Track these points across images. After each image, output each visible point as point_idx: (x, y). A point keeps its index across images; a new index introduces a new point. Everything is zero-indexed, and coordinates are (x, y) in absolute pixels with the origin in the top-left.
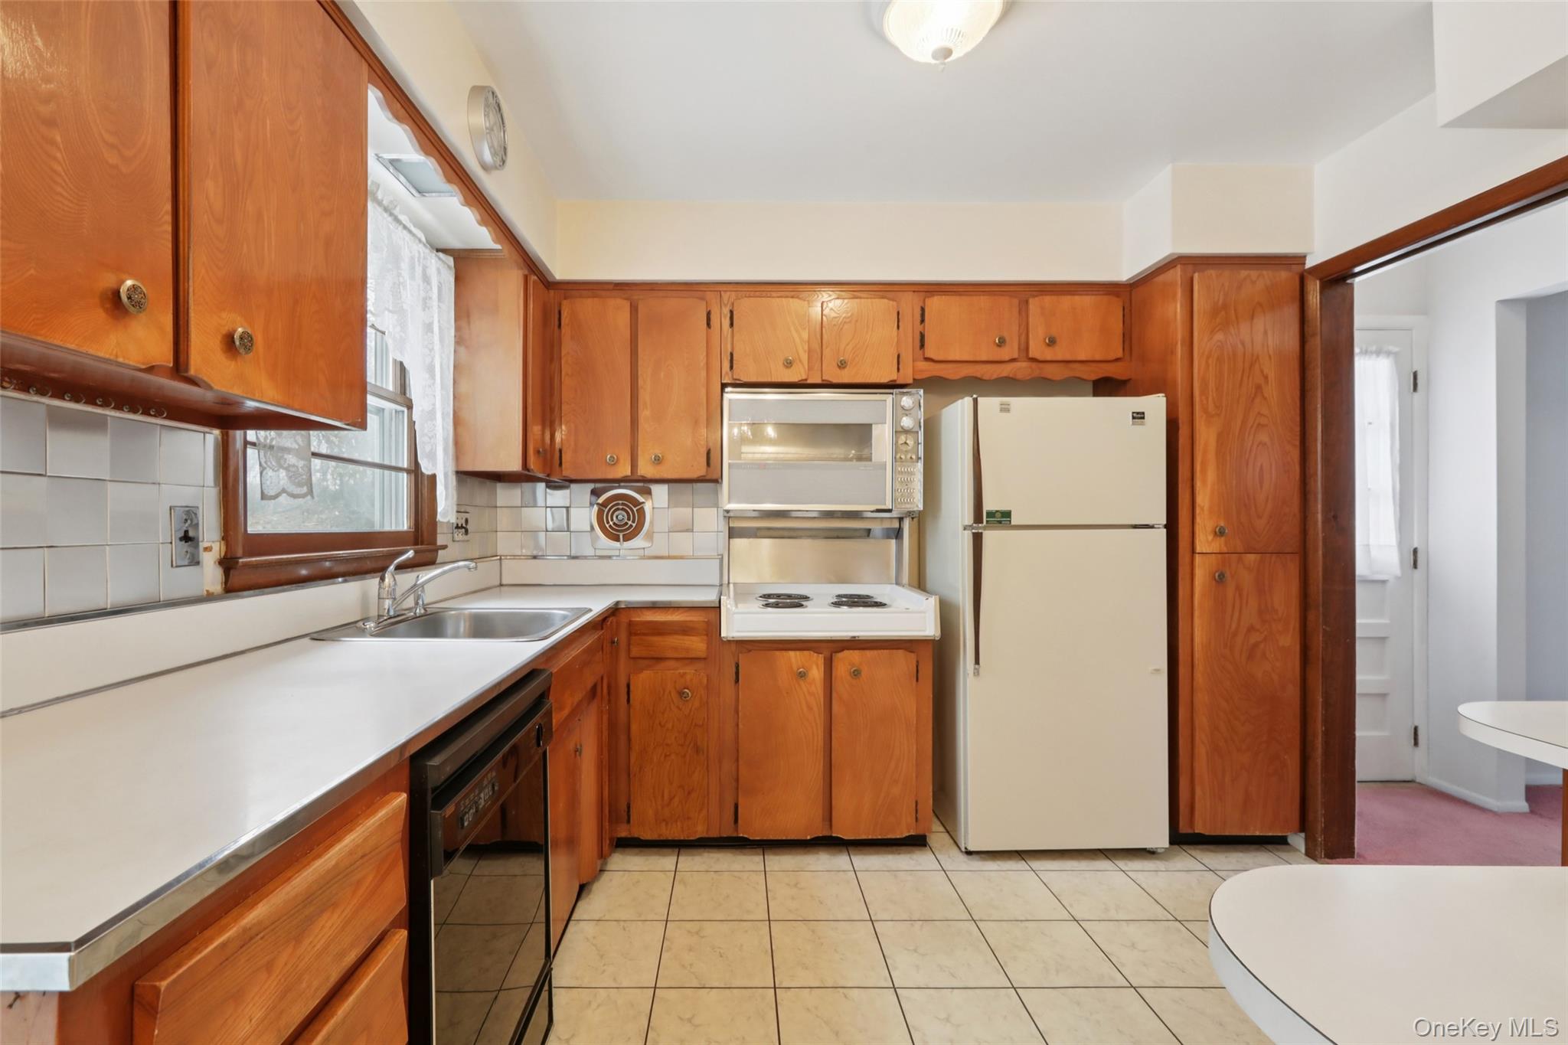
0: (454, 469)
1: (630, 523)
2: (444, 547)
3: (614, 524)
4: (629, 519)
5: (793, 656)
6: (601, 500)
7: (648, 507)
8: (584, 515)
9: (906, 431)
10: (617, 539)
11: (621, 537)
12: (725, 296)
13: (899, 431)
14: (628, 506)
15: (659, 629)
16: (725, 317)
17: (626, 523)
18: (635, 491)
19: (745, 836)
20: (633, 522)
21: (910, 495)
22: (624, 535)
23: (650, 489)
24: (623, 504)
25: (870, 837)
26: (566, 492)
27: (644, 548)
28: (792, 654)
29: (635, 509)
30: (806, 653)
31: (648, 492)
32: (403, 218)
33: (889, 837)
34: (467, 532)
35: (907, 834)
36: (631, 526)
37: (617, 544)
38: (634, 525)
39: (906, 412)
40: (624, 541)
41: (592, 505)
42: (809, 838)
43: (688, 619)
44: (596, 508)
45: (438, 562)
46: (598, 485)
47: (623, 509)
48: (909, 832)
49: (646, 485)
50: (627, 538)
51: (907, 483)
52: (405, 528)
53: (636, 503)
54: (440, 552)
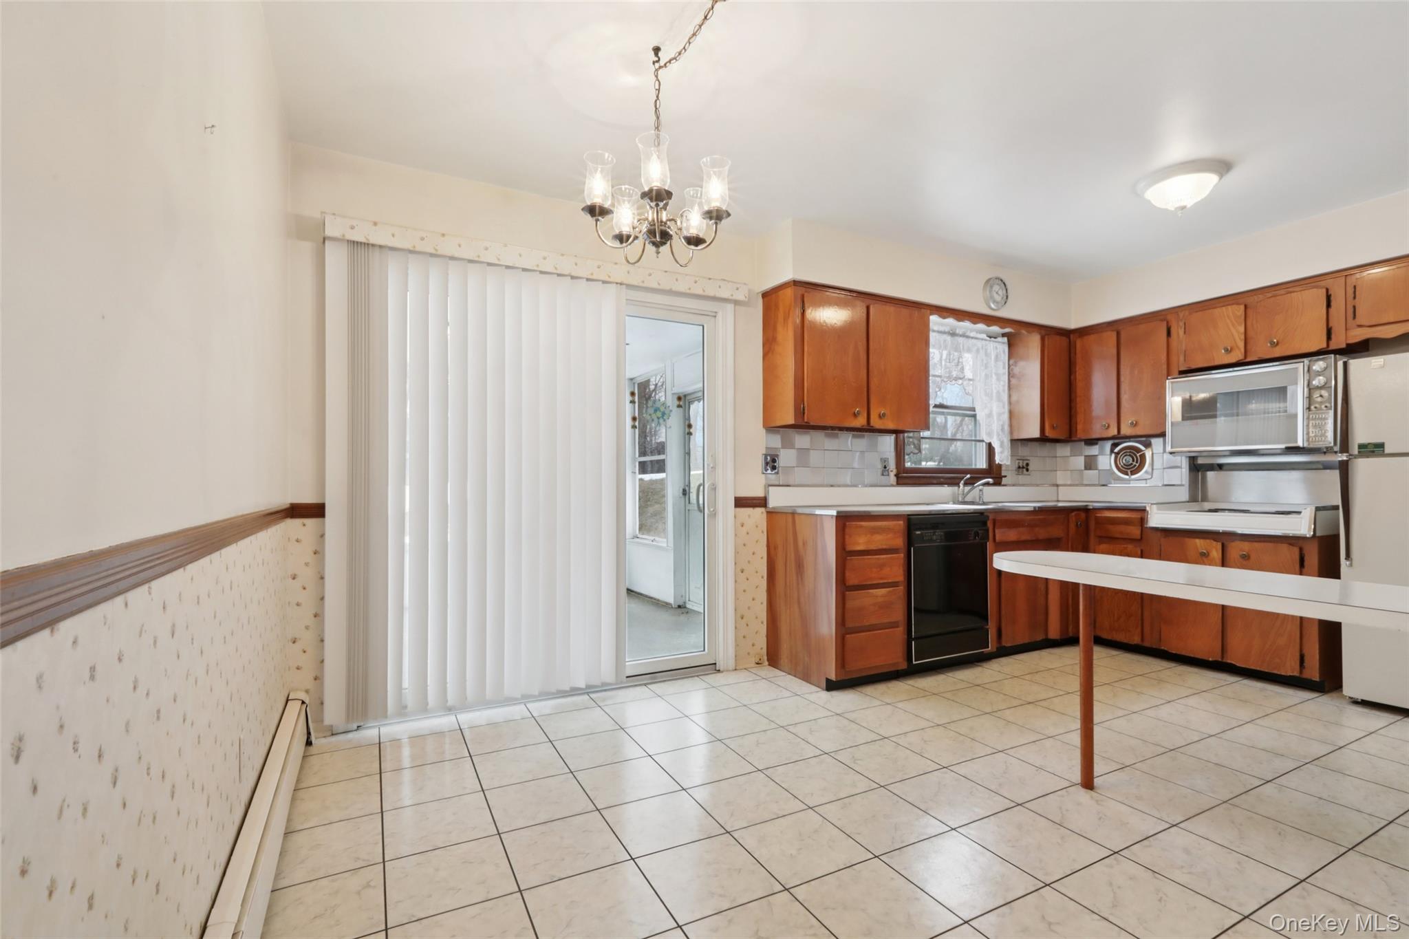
0: (1009, 439)
1: (1134, 463)
2: (1005, 476)
3: (1124, 465)
4: (1133, 461)
5: (1199, 542)
6: (1116, 450)
7: (1148, 454)
8: (1106, 461)
9: (1318, 388)
10: (1127, 474)
11: (1129, 471)
12: (1181, 315)
13: (1311, 389)
14: (1132, 453)
15: (1114, 521)
16: (1181, 328)
17: (1132, 464)
18: (1140, 443)
19: (1166, 649)
20: (1137, 462)
21: (1324, 435)
22: (1131, 472)
23: (1151, 442)
24: (1130, 452)
25: (1258, 669)
26: (1097, 447)
27: (1146, 479)
28: (1198, 541)
29: (1138, 455)
30: (1208, 541)
31: (1148, 445)
32: (972, 334)
33: (1275, 672)
34: (1027, 470)
35: (1291, 674)
36: (1135, 465)
37: (1127, 477)
38: (1137, 465)
39: (1319, 374)
40: (1132, 474)
41: (1112, 451)
42: (1210, 659)
43: (1128, 516)
44: (1113, 456)
45: (1003, 483)
46: (1116, 441)
47: (1130, 455)
48: (1293, 672)
49: (1148, 439)
50: (1133, 473)
51: (1321, 427)
52: (984, 467)
53: (1138, 450)
54: (1003, 479)
